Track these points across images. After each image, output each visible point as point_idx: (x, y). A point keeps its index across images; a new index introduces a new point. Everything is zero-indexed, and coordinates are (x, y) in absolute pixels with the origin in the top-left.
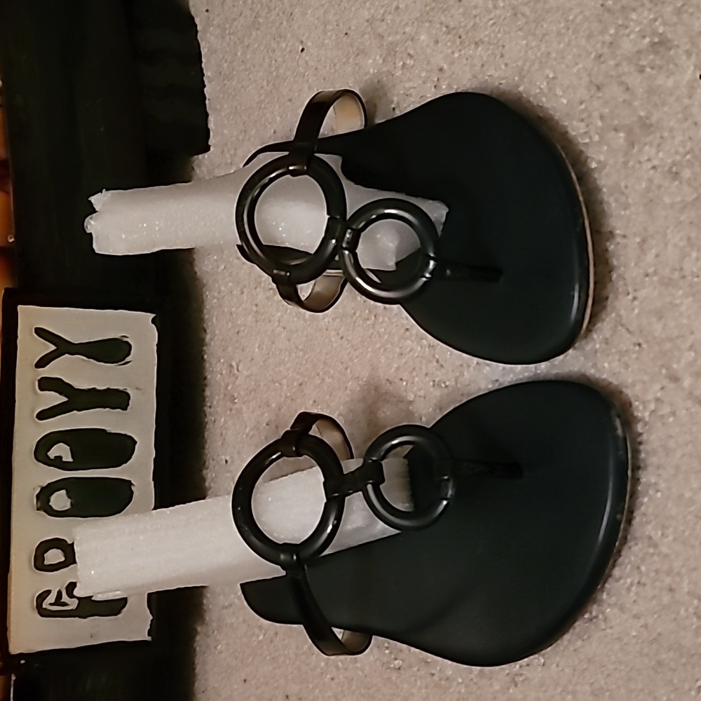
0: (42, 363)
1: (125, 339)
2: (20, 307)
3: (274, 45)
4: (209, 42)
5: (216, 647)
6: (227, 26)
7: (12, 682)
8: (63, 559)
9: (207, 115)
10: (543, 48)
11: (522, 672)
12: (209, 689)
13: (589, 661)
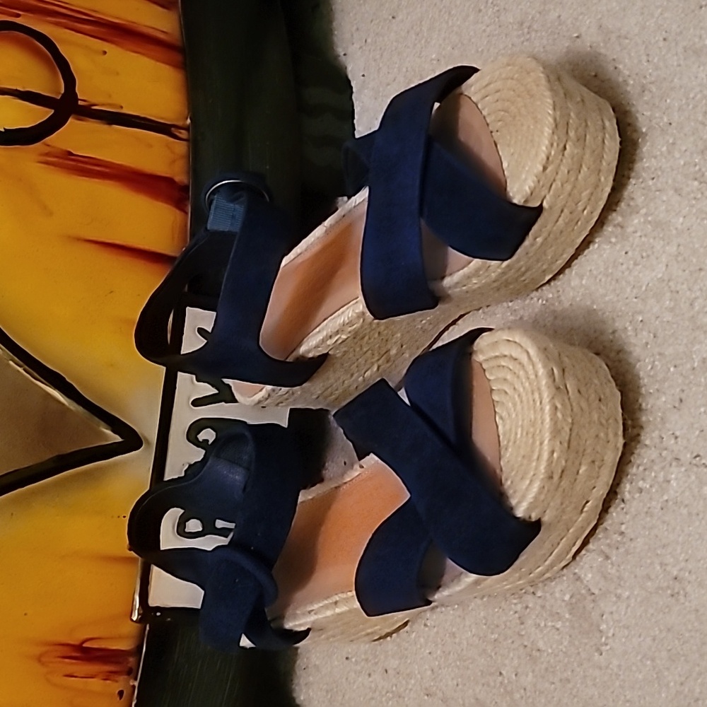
4: (363, 102)
6: (381, 89)
7: (147, 632)
11: (607, 642)
12: (310, 666)
13: (669, 630)
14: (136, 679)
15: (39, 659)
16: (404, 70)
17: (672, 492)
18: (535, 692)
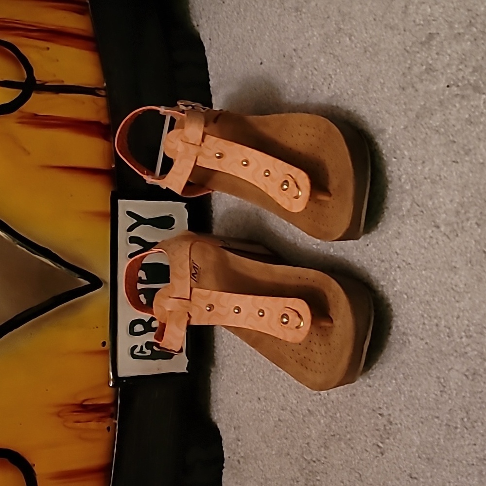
0: (131, 229)
1: (172, 216)
2: (119, 201)
3: (246, 60)
4: (211, 56)
5: (221, 378)
6: (221, 49)
7: (119, 392)
8: (143, 329)
9: (211, 96)
10: (378, 68)
12: (218, 400)
14: (116, 419)
15: (58, 415)
16: (233, 36)
17: (398, 287)
18: (338, 403)
